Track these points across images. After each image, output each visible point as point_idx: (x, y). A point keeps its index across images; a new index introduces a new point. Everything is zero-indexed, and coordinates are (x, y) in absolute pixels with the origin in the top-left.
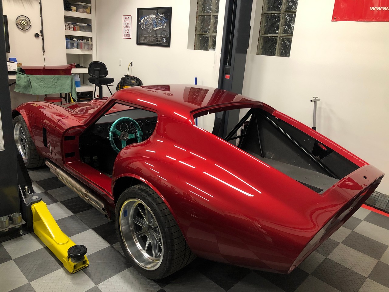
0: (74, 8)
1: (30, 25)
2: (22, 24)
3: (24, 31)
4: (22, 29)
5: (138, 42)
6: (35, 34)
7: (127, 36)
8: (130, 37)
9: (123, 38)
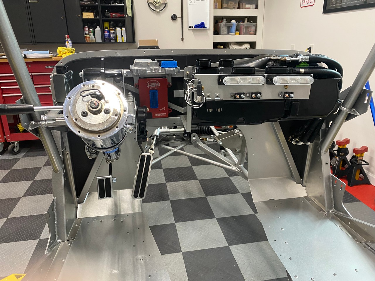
1: (166, 4)
2: (156, 2)
3: (158, 12)
4: (155, 11)
5: (326, 9)
6: (172, 16)
7: (307, 2)
8: (312, 2)
9: (301, 6)
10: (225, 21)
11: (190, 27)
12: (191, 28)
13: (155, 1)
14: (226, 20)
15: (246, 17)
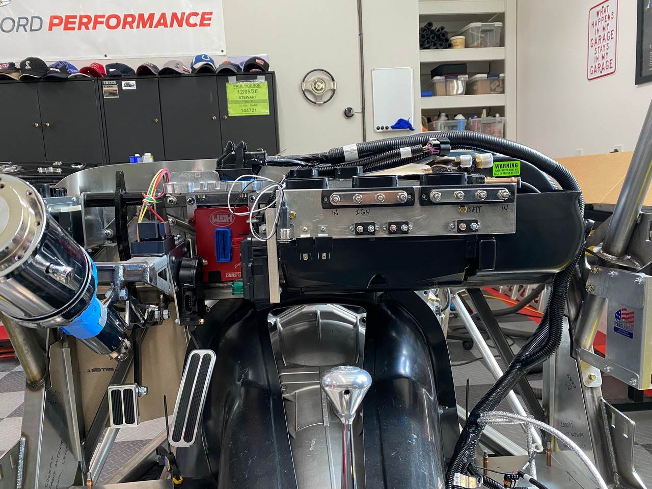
0: (458, 40)
1: (334, 91)
2: (316, 89)
3: (320, 105)
4: (315, 103)
5: (641, 75)
6: (345, 111)
7: (601, 68)
8: (611, 68)
9: (589, 78)
10: (443, 117)
11: (378, 129)
12: (380, 130)
13: (315, 87)
14: (447, 116)
15: (483, 108)
